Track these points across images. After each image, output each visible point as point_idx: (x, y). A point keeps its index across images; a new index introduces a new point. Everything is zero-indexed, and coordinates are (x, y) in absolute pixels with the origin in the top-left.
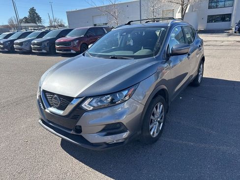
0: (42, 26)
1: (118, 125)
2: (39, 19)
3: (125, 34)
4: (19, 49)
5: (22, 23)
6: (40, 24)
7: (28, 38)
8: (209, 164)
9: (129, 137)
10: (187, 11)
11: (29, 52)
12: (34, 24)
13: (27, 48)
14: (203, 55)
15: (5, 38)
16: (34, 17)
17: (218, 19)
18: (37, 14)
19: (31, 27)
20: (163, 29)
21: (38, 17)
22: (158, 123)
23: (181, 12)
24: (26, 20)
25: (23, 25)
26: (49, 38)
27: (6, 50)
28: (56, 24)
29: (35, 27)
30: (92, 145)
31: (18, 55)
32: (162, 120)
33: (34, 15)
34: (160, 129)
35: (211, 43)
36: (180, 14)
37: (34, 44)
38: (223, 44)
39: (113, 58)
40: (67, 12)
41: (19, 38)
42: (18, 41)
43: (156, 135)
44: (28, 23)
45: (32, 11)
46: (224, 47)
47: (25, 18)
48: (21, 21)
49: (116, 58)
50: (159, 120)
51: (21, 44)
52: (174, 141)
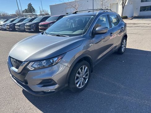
0: (35, 15)
1: (50, 81)
2: (34, 10)
3: (69, 20)
4: (18, 29)
5: (23, 13)
6: (34, 14)
7: (24, 22)
8: (112, 108)
9: (58, 88)
10: (126, 4)
11: (24, 31)
12: (31, 14)
13: (23, 28)
14: (126, 33)
15: (11, 22)
16: (31, 9)
17: (149, 9)
18: (32, 7)
19: (29, 15)
20: (93, 17)
21: (33, 9)
22: (83, 79)
23: (122, 4)
24: (26, 11)
25: (24, 14)
26: (36, 22)
27: (11, 29)
28: (44, 13)
29: (31, 15)
30: (35, 92)
31: (17, 33)
32: (88, 77)
33: (31, 8)
34: (86, 82)
35: (141, 25)
36: (121, 6)
37: (27, 26)
38: (148, 25)
39: (58, 36)
40: (50, 6)
41: (19, 22)
42: (18, 24)
43: (81, 87)
44: (27, 12)
45: (30, 5)
46: (149, 27)
47: (26, 9)
48: (23, 12)
49: (59, 36)
50: (84, 76)
51: (19, 26)
52: (94, 91)
